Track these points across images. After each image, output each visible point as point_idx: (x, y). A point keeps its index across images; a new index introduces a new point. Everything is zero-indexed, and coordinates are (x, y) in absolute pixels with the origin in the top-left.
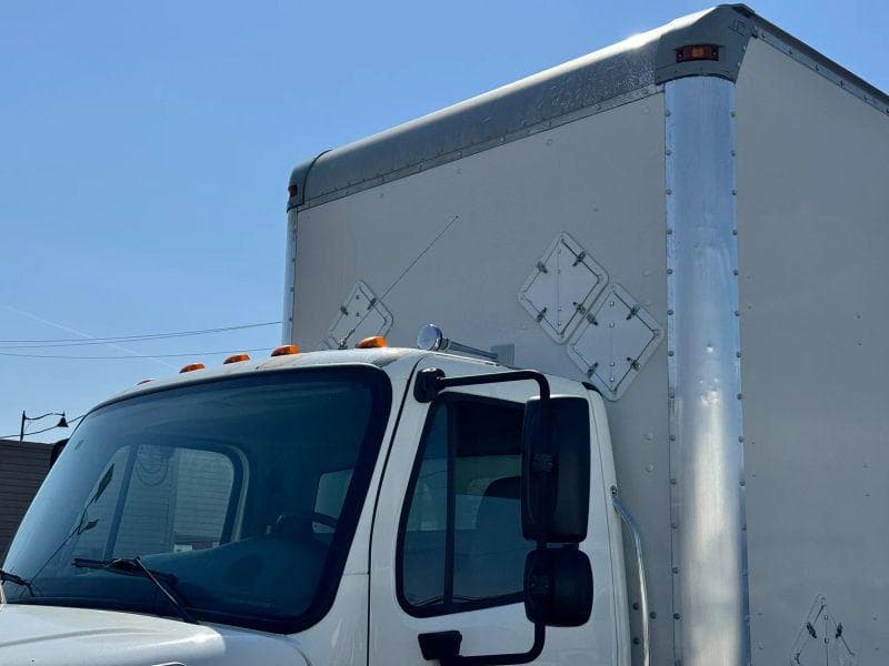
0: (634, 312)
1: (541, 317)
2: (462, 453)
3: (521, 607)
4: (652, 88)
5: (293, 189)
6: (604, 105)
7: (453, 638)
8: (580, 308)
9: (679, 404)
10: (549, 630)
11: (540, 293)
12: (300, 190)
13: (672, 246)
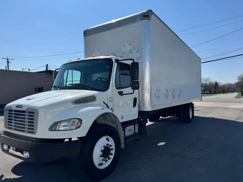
0: (137, 52)
1: (124, 52)
2: (121, 70)
3: (130, 88)
4: (140, 21)
5: (84, 33)
6: (133, 23)
7: (122, 92)
8: (130, 51)
9: (144, 63)
10: (135, 90)
11: (124, 49)
12: (85, 33)
13: (143, 43)
